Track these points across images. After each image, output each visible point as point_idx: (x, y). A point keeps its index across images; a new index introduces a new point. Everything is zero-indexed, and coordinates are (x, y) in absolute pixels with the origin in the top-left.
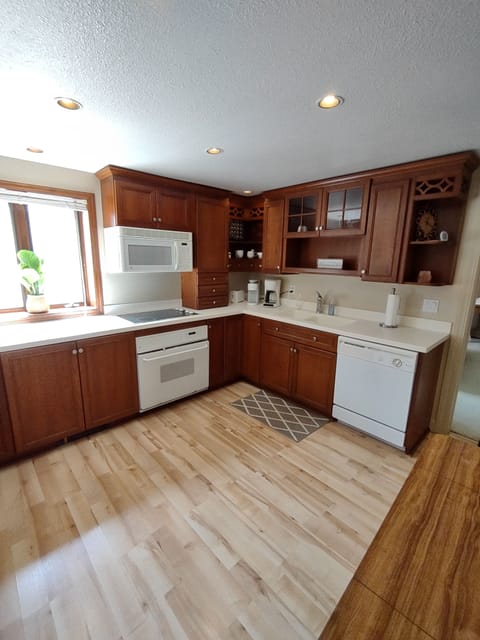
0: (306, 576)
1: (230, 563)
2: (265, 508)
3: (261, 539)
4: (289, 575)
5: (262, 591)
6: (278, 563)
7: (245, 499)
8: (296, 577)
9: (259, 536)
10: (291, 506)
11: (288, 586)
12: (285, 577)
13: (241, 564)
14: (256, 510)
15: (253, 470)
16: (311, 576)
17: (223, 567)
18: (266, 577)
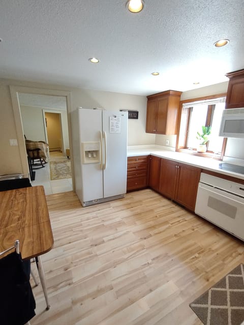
0: (88, 261)
1: (105, 239)
2: (125, 257)
3: (110, 251)
4: (92, 255)
5: (92, 245)
6: (98, 253)
7: (133, 250)
8: (90, 257)
9: (111, 250)
10: (123, 269)
11: (89, 253)
12: (92, 253)
13: (103, 242)
14: (125, 253)
15: (154, 259)
16: (88, 262)
17: (105, 237)
18: (95, 247)
